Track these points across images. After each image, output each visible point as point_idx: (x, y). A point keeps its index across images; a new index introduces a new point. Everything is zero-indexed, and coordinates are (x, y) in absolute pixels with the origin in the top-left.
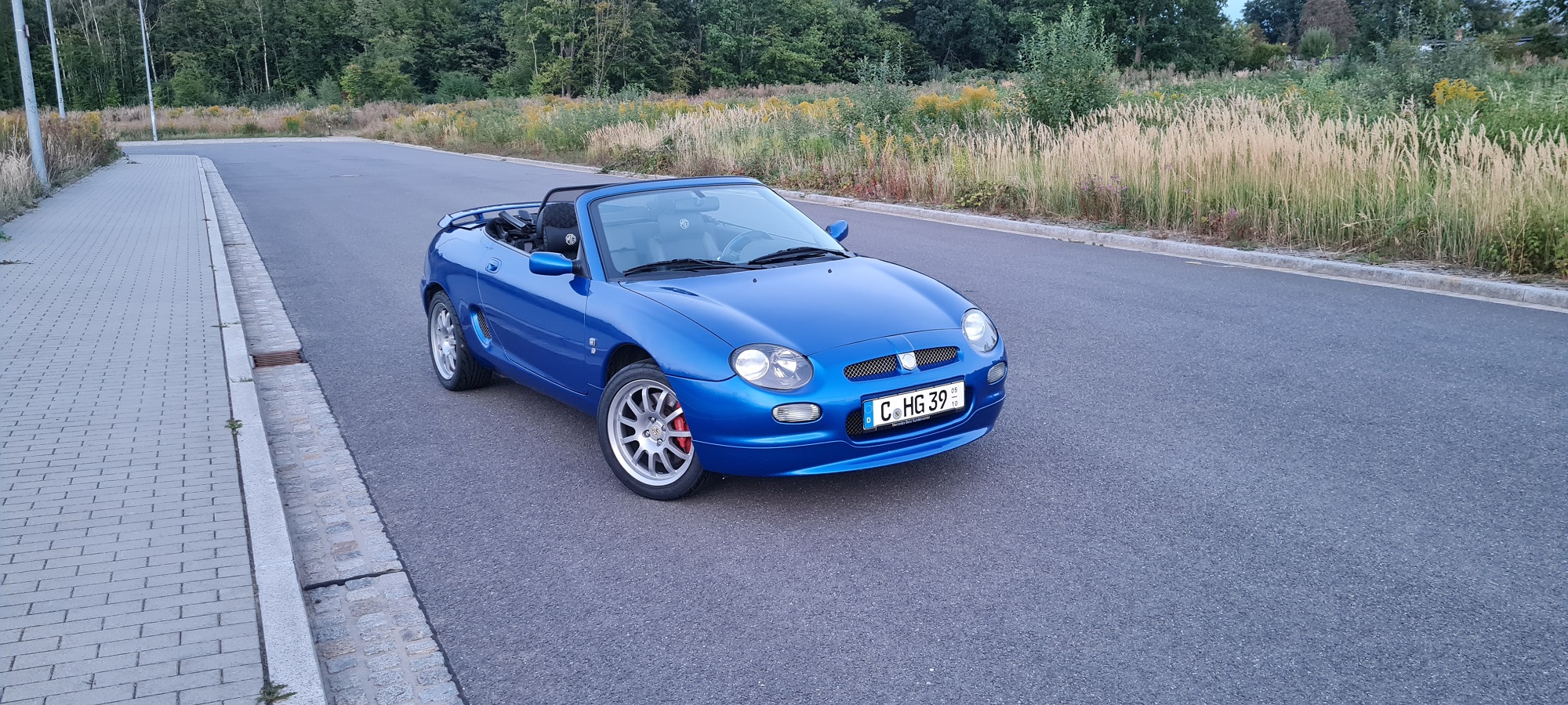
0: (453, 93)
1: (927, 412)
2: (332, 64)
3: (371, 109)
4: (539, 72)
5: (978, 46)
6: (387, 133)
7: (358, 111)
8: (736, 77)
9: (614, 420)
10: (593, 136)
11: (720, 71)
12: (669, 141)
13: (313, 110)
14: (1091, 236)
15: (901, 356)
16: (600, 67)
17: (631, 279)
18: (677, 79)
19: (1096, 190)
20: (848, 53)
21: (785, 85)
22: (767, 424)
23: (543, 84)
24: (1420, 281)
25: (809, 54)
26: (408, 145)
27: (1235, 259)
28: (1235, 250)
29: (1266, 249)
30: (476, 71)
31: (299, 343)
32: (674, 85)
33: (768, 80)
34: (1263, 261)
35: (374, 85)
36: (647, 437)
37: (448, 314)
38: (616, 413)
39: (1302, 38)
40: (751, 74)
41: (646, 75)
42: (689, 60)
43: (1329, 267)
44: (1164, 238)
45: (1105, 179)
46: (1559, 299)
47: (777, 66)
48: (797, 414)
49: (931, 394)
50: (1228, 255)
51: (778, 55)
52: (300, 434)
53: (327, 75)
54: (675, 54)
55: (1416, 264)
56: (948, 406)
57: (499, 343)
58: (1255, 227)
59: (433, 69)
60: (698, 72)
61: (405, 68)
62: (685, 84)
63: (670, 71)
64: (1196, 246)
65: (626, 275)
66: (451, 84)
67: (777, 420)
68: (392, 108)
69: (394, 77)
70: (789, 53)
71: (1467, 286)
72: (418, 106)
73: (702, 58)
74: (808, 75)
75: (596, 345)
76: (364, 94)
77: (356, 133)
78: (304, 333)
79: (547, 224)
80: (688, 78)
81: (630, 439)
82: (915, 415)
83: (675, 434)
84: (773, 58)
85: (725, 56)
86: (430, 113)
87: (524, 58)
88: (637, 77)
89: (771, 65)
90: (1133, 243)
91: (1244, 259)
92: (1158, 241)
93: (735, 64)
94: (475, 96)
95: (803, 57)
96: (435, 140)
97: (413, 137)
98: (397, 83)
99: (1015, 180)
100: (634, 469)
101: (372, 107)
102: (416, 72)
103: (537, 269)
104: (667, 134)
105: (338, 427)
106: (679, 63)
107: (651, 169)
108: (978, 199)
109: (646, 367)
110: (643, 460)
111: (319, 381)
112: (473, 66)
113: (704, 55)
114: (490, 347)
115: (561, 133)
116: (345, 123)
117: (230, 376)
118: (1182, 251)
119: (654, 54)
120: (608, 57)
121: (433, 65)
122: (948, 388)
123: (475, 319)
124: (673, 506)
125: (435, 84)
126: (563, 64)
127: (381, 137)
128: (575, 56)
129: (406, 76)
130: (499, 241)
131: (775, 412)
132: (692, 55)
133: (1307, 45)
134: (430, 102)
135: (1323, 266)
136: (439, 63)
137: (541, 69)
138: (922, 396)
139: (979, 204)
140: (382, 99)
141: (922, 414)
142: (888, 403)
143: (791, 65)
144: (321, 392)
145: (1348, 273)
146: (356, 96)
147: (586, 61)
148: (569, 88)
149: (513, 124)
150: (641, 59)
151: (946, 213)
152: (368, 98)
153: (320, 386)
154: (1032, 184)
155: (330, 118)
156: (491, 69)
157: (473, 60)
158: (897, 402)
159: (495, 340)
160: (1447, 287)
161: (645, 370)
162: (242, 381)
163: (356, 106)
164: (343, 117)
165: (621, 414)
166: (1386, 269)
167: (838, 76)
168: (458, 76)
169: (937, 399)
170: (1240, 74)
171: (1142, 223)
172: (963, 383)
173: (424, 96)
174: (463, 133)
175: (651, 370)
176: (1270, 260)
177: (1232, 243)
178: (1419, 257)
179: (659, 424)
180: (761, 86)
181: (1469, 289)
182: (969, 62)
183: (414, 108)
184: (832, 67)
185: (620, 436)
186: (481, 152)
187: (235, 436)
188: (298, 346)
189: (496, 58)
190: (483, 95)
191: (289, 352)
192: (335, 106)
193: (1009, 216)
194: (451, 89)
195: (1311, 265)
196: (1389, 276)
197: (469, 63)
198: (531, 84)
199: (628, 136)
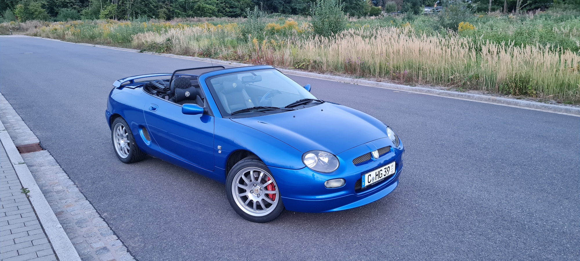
0: (66, 18)
1: (383, 177)
2: (10, 4)
3: (29, 24)
4: (103, 10)
5: (276, 4)
6: (38, 34)
7: (23, 24)
8: (185, 14)
9: (235, 185)
10: (135, 37)
11: (178, 11)
12: (169, 40)
13: (3, 23)
14: (352, 80)
15: (373, 152)
16: (129, 8)
17: (234, 117)
18: (161, 14)
19: (351, 63)
20: (227, 5)
21: (205, 17)
22: (322, 189)
23: (105, 14)
24: (481, 98)
25: (213, 5)
26: (48, 39)
27: (409, 90)
28: (408, 86)
29: (419, 86)
30: (75, 8)
31: (38, 139)
32: (160, 16)
33: (197, 15)
34: (420, 91)
35: (29, 13)
36: (252, 193)
37: (124, 128)
38: (236, 182)
39: (386, 5)
40: (191, 13)
41: (148, 12)
42: (166, 6)
43: (446, 93)
44: (380, 81)
45: (354, 59)
46: (533, 105)
47: (201, 10)
48: (335, 184)
49: (385, 169)
50: (406, 88)
51: (201, 5)
52: (58, 192)
53: (8, 8)
54: (160, 4)
55: (477, 92)
56: (390, 174)
57: (156, 143)
58: (415, 78)
59: (56, 7)
60: (169, 11)
61: (43, 6)
62: (165, 16)
63: (158, 11)
64: (394, 85)
65: (232, 115)
66: (65, 14)
67: (327, 187)
68: (38, 23)
69: (39, 10)
70: (205, 5)
71: (499, 100)
72: (50, 22)
73: (171, 6)
74: (213, 14)
75: (222, 149)
76: (25, 17)
77: (23, 33)
78: (38, 133)
79: (176, 87)
80: (166, 14)
81: (243, 195)
82: (380, 179)
83: (267, 192)
84: (199, 7)
85: (180, 5)
86: (58, 26)
87: (96, 4)
88: (145, 12)
89: (199, 9)
90: (368, 84)
91: (413, 90)
92: (378, 82)
93: (184, 9)
94: (76, 19)
95: (211, 7)
96: (62, 37)
97: (50, 35)
98: (40, 13)
99: (318, 58)
100: (245, 208)
101: (30, 22)
102: (48, 8)
103: (186, 112)
104: (167, 37)
105: (77, 187)
106: (162, 7)
107: (162, 51)
108: (303, 66)
109: (253, 161)
110: (251, 204)
111: (56, 160)
112: (73, 6)
113: (172, 4)
114: (151, 145)
115: (119, 35)
116: (18, 29)
117: (12, 161)
118: (388, 86)
119: (151, 4)
120: (132, 4)
121: (56, 5)
122: (390, 165)
123: (141, 132)
124: (266, 225)
125: (57, 13)
126: (113, 7)
127: (35, 35)
128: (118, 4)
129: (44, 10)
130: (153, 96)
131: (325, 183)
132: (166, 5)
133: (388, 7)
134: (55, 21)
135: (444, 93)
136: (58, 5)
137: (104, 8)
138: (382, 170)
139: (304, 67)
140: (33, 19)
141: (381, 178)
142: (370, 175)
143: (206, 10)
144: (59, 167)
145: (453, 95)
146: (22, 18)
147: (123, 6)
148: (116, 16)
149: (96, 31)
150: (146, 5)
151: (291, 71)
152: (27, 19)
153: (58, 163)
154: (324, 60)
155: (11, 27)
156: (81, 8)
157: (73, 4)
158: (373, 173)
159: (153, 141)
160: (491, 101)
161: (253, 162)
162: (19, 164)
163: (22, 22)
164: (16, 26)
165: (238, 182)
166: (467, 94)
167: (223, 14)
168: (67, 10)
169: (386, 171)
170: (372, 17)
171: (369, 75)
172: (395, 162)
173: (52, 18)
174: (74, 34)
175: (256, 163)
176: (423, 90)
177: (407, 84)
178: (476, 89)
179: (258, 187)
180: (195, 17)
181: (500, 101)
182: (272, 10)
183: (49, 23)
184: (221, 11)
185: (237, 193)
186: (83, 42)
187: (28, 198)
188: (38, 141)
189: (83, 3)
190: (79, 18)
191: (34, 144)
192: (13, 22)
193: (317, 72)
194: (65, 16)
195: (439, 93)
196: (469, 97)
197: (71, 5)
198: (100, 14)
199: (150, 37)
